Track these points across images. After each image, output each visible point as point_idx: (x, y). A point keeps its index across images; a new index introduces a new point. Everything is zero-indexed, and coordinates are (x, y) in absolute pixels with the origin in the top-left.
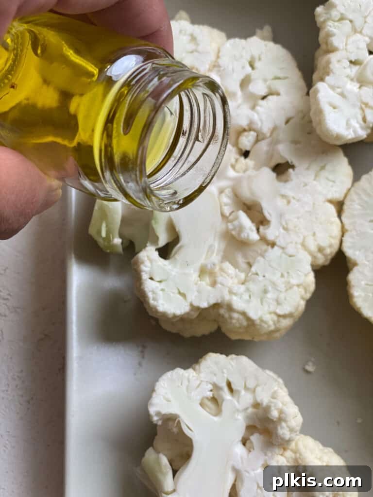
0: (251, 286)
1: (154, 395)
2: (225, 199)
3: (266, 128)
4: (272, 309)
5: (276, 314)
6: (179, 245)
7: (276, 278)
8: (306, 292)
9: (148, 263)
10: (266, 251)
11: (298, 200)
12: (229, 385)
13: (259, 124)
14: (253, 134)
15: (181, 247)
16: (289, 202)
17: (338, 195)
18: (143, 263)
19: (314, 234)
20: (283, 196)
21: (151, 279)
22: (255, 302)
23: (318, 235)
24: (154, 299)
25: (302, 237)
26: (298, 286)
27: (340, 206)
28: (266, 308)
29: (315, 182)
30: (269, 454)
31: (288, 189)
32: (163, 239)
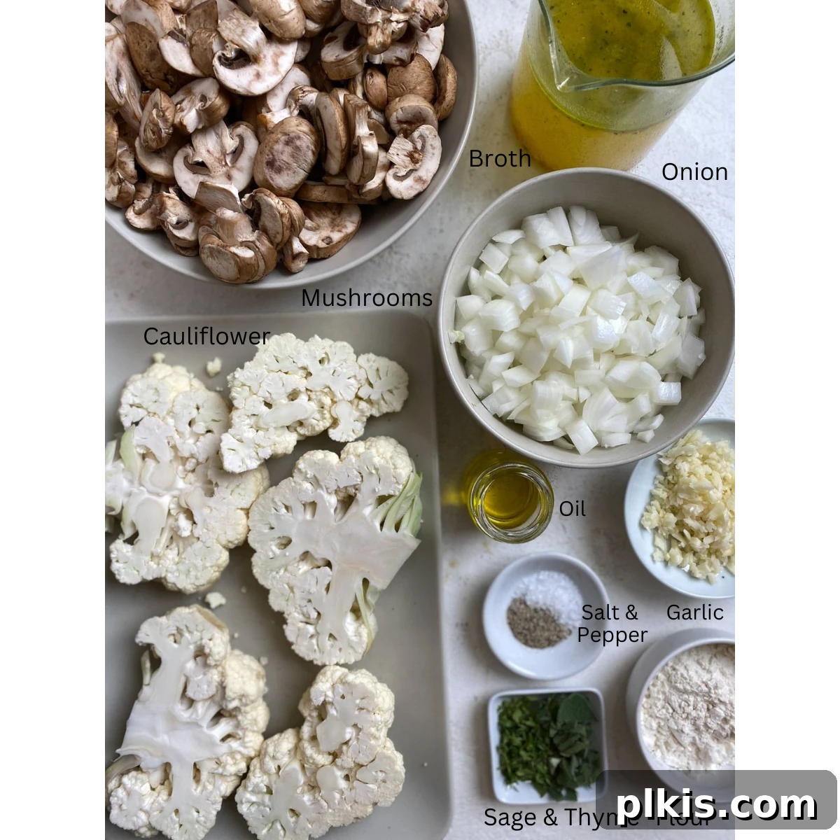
0: (181, 567)
2: (172, 506)
3: (202, 458)
4: (192, 581)
5: (194, 584)
6: (137, 539)
7: (199, 563)
8: (219, 568)
9: (115, 552)
10: (193, 543)
11: (217, 510)
12: (187, 627)
13: (198, 455)
14: (194, 461)
15: (139, 540)
16: (211, 510)
17: (246, 506)
18: (112, 552)
19: (225, 533)
20: (209, 507)
21: (117, 561)
22: (183, 577)
23: (228, 533)
24: (119, 575)
25: (217, 535)
26: (212, 567)
27: (247, 512)
28: (189, 581)
29: (230, 497)
31: (211, 502)
32: (128, 533)
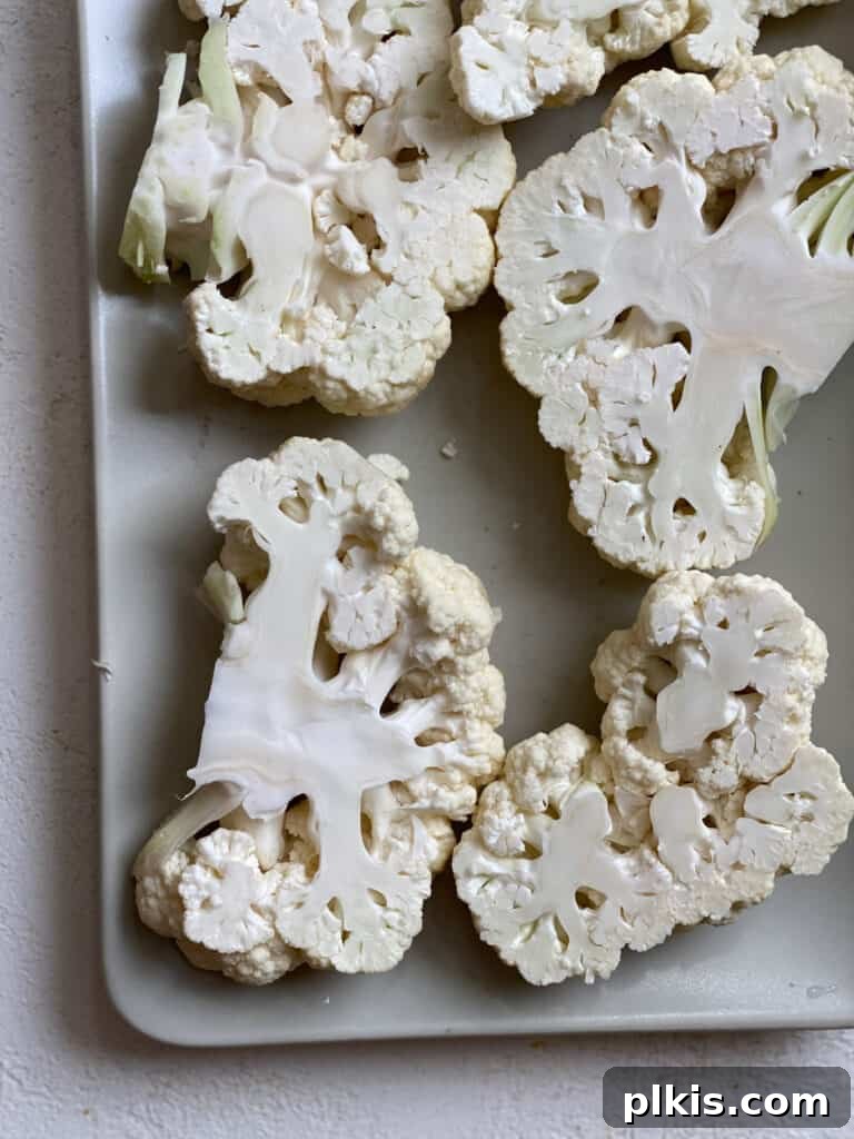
0: (354, 341)
1: (216, 495)
2: (322, 208)
3: (386, 92)
4: (383, 374)
5: (387, 382)
6: (251, 280)
7: (392, 330)
8: (435, 349)
9: (205, 308)
10: (378, 289)
11: (429, 212)
12: (321, 480)
13: (376, 84)
14: (366, 100)
15: (254, 283)
16: (416, 213)
17: (491, 203)
18: (198, 307)
19: (450, 265)
20: (408, 204)
21: (210, 331)
22: (360, 365)
23: (457, 265)
24: (215, 361)
25: (432, 268)
26: (423, 341)
27: (493, 219)
28: (375, 375)
29: (456, 182)
30: (374, 574)
31: (414, 193)
32: (228, 271)
